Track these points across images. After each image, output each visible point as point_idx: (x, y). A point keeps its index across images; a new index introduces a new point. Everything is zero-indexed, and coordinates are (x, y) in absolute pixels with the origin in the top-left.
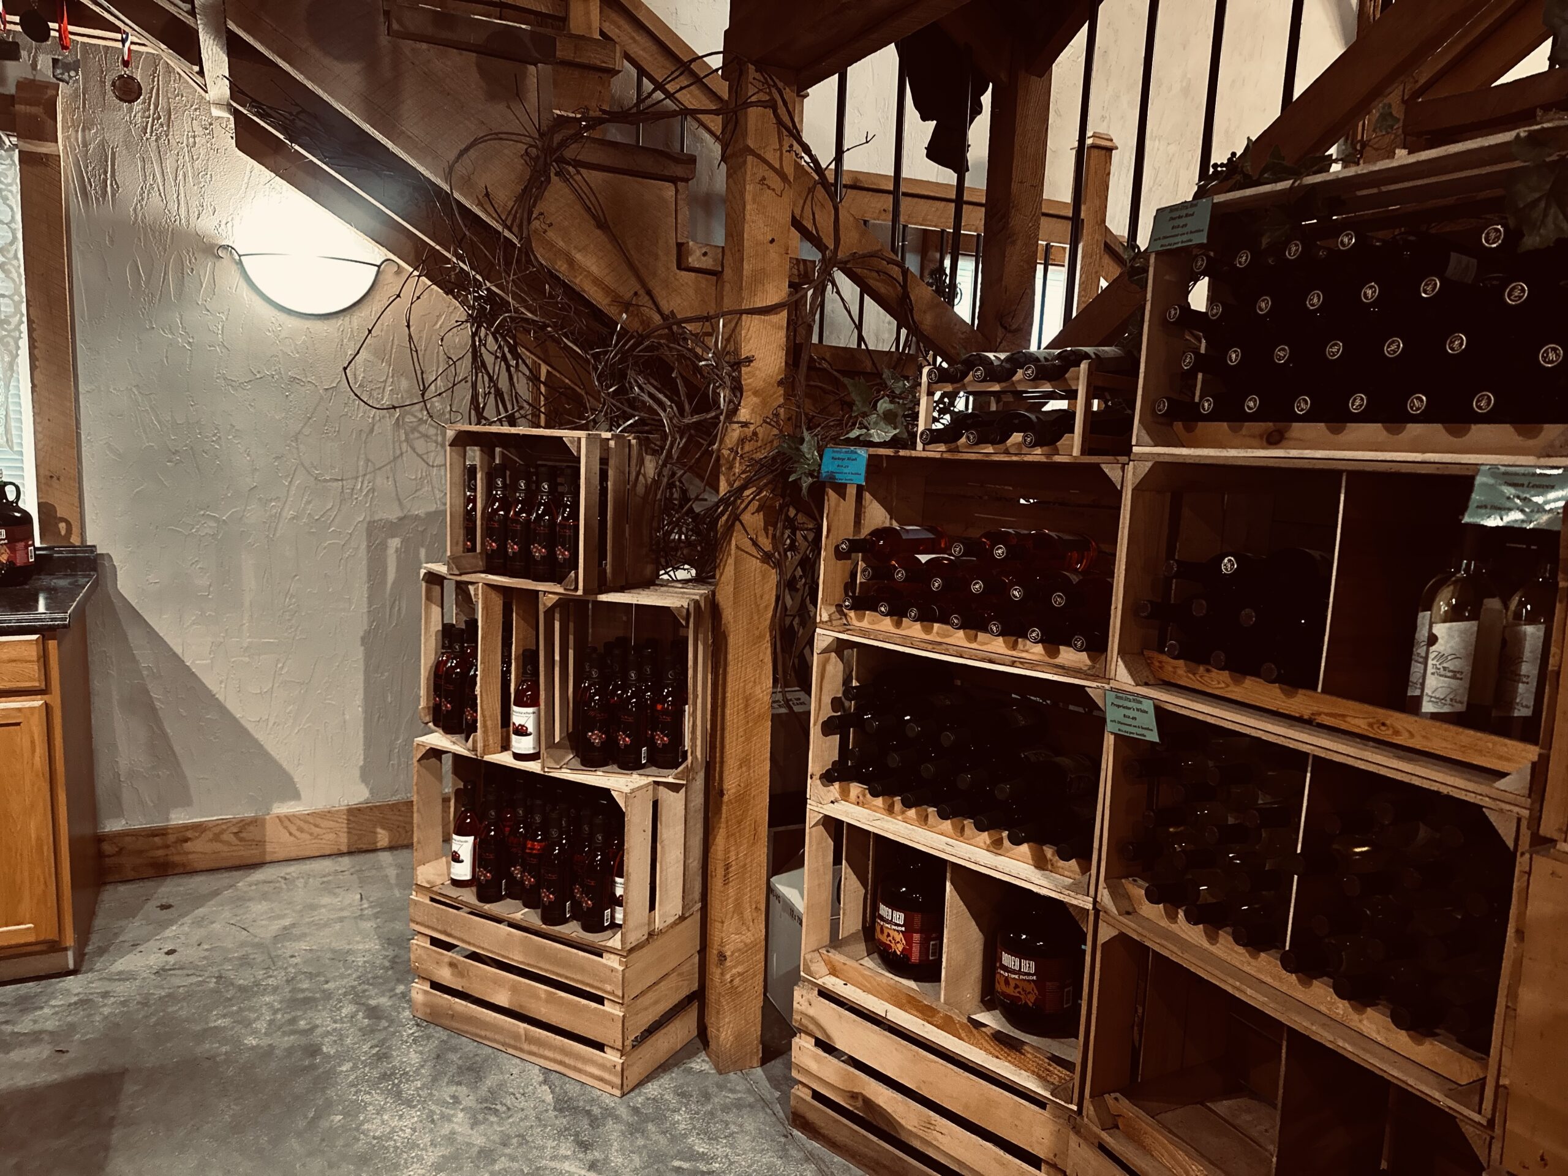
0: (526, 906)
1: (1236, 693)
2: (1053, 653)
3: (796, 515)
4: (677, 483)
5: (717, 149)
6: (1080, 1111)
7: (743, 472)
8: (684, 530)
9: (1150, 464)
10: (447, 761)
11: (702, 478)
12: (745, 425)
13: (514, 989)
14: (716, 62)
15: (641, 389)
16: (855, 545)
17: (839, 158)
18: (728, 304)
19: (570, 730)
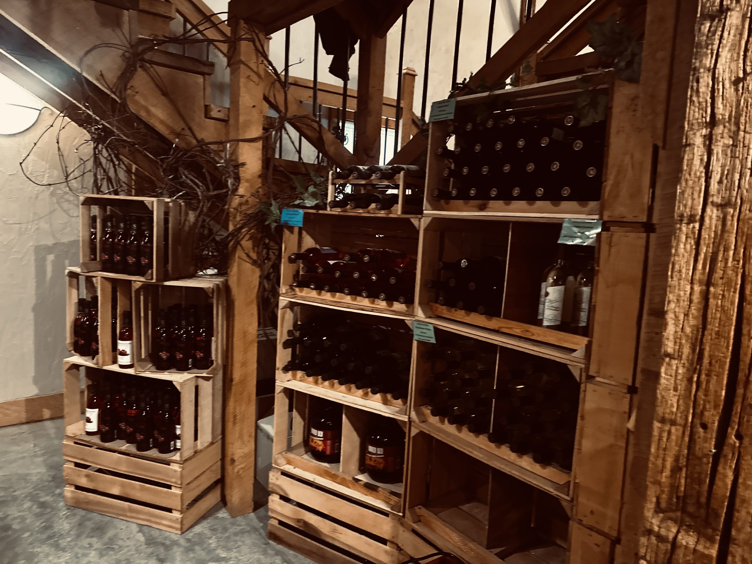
0: (128, 443)
1: (467, 320)
2: (390, 305)
3: (269, 242)
4: (207, 226)
5: (225, 60)
6: (404, 516)
7: (241, 220)
8: (211, 249)
9: (430, 218)
10: (82, 370)
11: (219, 223)
12: (242, 196)
13: (123, 485)
14: (224, 17)
15: (186, 177)
16: (299, 256)
17: (286, 69)
18: (232, 136)
19: (150, 352)
